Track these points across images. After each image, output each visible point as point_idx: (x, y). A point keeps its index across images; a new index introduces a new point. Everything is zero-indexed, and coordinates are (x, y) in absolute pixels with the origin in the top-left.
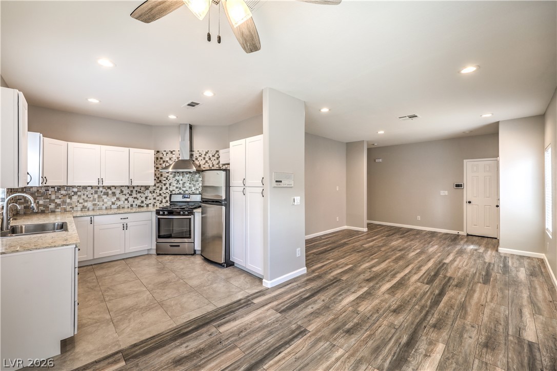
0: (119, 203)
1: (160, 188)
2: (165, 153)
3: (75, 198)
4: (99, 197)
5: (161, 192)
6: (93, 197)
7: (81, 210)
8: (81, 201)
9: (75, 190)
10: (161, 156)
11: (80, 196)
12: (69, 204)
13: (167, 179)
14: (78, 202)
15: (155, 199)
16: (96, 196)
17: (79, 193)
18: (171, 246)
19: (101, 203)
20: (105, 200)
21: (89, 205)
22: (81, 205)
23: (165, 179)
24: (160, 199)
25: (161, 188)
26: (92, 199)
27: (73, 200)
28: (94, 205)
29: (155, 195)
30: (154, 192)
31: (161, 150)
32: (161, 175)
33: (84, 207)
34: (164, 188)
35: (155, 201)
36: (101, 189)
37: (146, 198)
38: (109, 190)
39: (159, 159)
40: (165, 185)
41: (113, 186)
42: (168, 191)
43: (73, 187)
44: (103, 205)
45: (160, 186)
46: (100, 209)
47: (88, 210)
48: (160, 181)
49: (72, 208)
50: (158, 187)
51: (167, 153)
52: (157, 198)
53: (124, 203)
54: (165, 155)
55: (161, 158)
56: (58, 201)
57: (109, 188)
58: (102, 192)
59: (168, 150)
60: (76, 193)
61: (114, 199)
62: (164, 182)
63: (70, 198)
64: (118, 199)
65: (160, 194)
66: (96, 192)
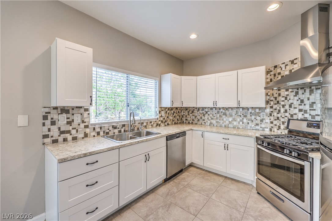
0: (235, 123)
1: (277, 111)
2: (283, 66)
3: (206, 115)
4: (220, 116)
5: (279, 115)
6: (217, 116)
7: (210, 125)
8: (210, 118)
9: (206, 110)
10: (279, 70)
11: (209, 115)
12: (204, 120)
13: (286, 98)
14: (208, 118)
15: (272, 123)
16: (218, 115)
17: (208, 113)
18: (273, 193)
19: (222, 122)
20: (225, 120)
21: (214, 122)
22: (209, 122)
23: (283, 99)
24: (278, 124)
25: (279, 111)
26: (215, 117)
27: (206, 117)
28: (217, 122)
29: (272, 118)
30: (271, 115)
31: (279, 63)
32: (279, 95)
33: (211, 123)
34: (282, 110)
35: (272, 125)
36: (222, 110)
37: (262, 121)
38: (227, 111)
39: (277, 75)
40: (283, 106)
41: (230, 108)
42: (287, 114)
43: (205, 108)
44: (223, 123)
45: (278, 108)
46: (221, 126)
47: (214, 126)
48: (278, 102)
49: (205, 123)
50: (276, 109)
51: (287, 65)
52: (275, 122)
53: (239, 123)
54: (283, 69)
55: (279, 74)
56: (199, 117)
57: (227, 109)
58: (222, 112)
59: (287, 61)
60: (207, 113)
61: (230, 119)
62: (282, 103)
63: (204, 115)
64: (234, 120)
65: (278, 118)
66: (218, 112)
